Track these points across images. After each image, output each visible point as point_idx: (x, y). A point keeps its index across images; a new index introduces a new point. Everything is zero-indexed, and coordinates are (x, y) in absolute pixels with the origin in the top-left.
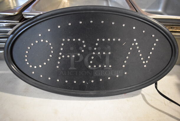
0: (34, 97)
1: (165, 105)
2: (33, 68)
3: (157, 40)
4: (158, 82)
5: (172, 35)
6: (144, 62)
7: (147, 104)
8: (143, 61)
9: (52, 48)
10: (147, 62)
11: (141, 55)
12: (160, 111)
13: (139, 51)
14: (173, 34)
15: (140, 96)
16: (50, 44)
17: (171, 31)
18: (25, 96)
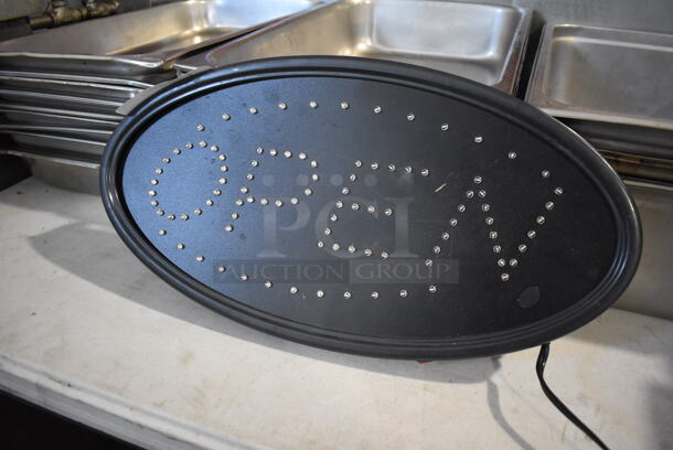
3: (559, 191)
4: (553, 346)
6: (502, 263)
8: (499, 256)
10: (514, 262)
11: (494, 235)
13: (490, 221)
16: (222, 158)
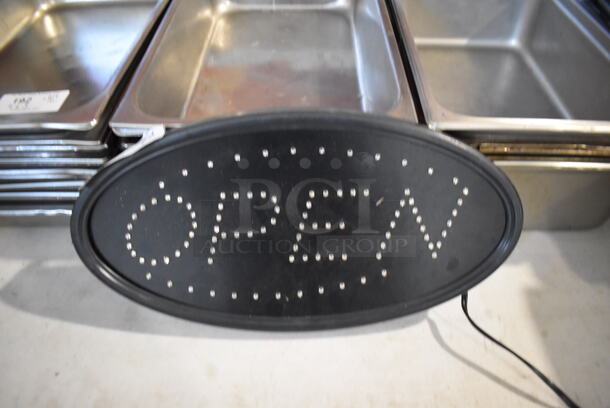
2: (148, 265)
6: (431, 246)
9: (193, 215)
11: (422, 229)
13: (419, 219)
15: (425, 323)
16: (189, 206)
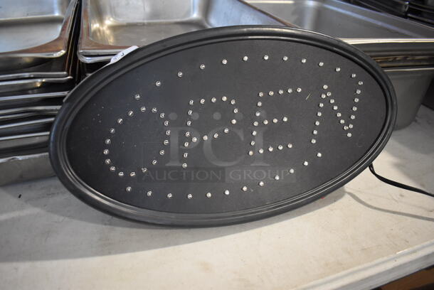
0: (134, 251)
1: (396, 201)
3: (361, 83)
4: (374, 163)
5: (384, 73)
7: (367, 208)
8: (344, 125)
9: (167, 123)
11: (338, 115)
12: (394, 212)
13: (335, 108)
14: (386, 71)
15: (347, 196)
16: (163, 115)
17: (383, 67)
18: (110, 253)
